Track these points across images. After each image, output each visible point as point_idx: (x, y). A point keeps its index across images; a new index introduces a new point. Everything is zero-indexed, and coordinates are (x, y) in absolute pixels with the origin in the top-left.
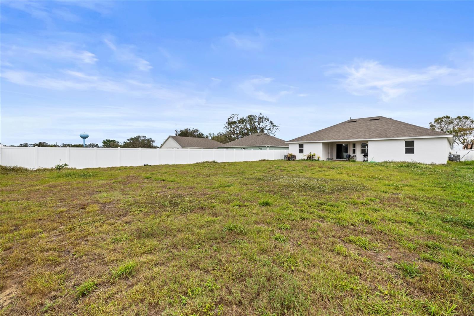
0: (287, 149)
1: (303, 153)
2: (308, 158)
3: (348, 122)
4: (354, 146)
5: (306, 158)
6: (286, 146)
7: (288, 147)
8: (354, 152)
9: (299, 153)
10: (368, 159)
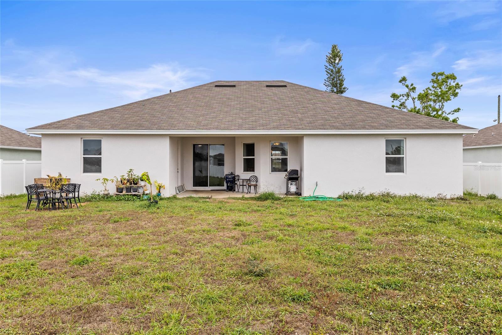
0: (35, 155)
1: (100, 171)
2: (120, 190)
3: (216, 86)
4: (250, 149)
5: (113, 191)
6: (20, 145)
7: (40, 152)
8: (249, 165)
9: (85, 171)
10: (299, 187)
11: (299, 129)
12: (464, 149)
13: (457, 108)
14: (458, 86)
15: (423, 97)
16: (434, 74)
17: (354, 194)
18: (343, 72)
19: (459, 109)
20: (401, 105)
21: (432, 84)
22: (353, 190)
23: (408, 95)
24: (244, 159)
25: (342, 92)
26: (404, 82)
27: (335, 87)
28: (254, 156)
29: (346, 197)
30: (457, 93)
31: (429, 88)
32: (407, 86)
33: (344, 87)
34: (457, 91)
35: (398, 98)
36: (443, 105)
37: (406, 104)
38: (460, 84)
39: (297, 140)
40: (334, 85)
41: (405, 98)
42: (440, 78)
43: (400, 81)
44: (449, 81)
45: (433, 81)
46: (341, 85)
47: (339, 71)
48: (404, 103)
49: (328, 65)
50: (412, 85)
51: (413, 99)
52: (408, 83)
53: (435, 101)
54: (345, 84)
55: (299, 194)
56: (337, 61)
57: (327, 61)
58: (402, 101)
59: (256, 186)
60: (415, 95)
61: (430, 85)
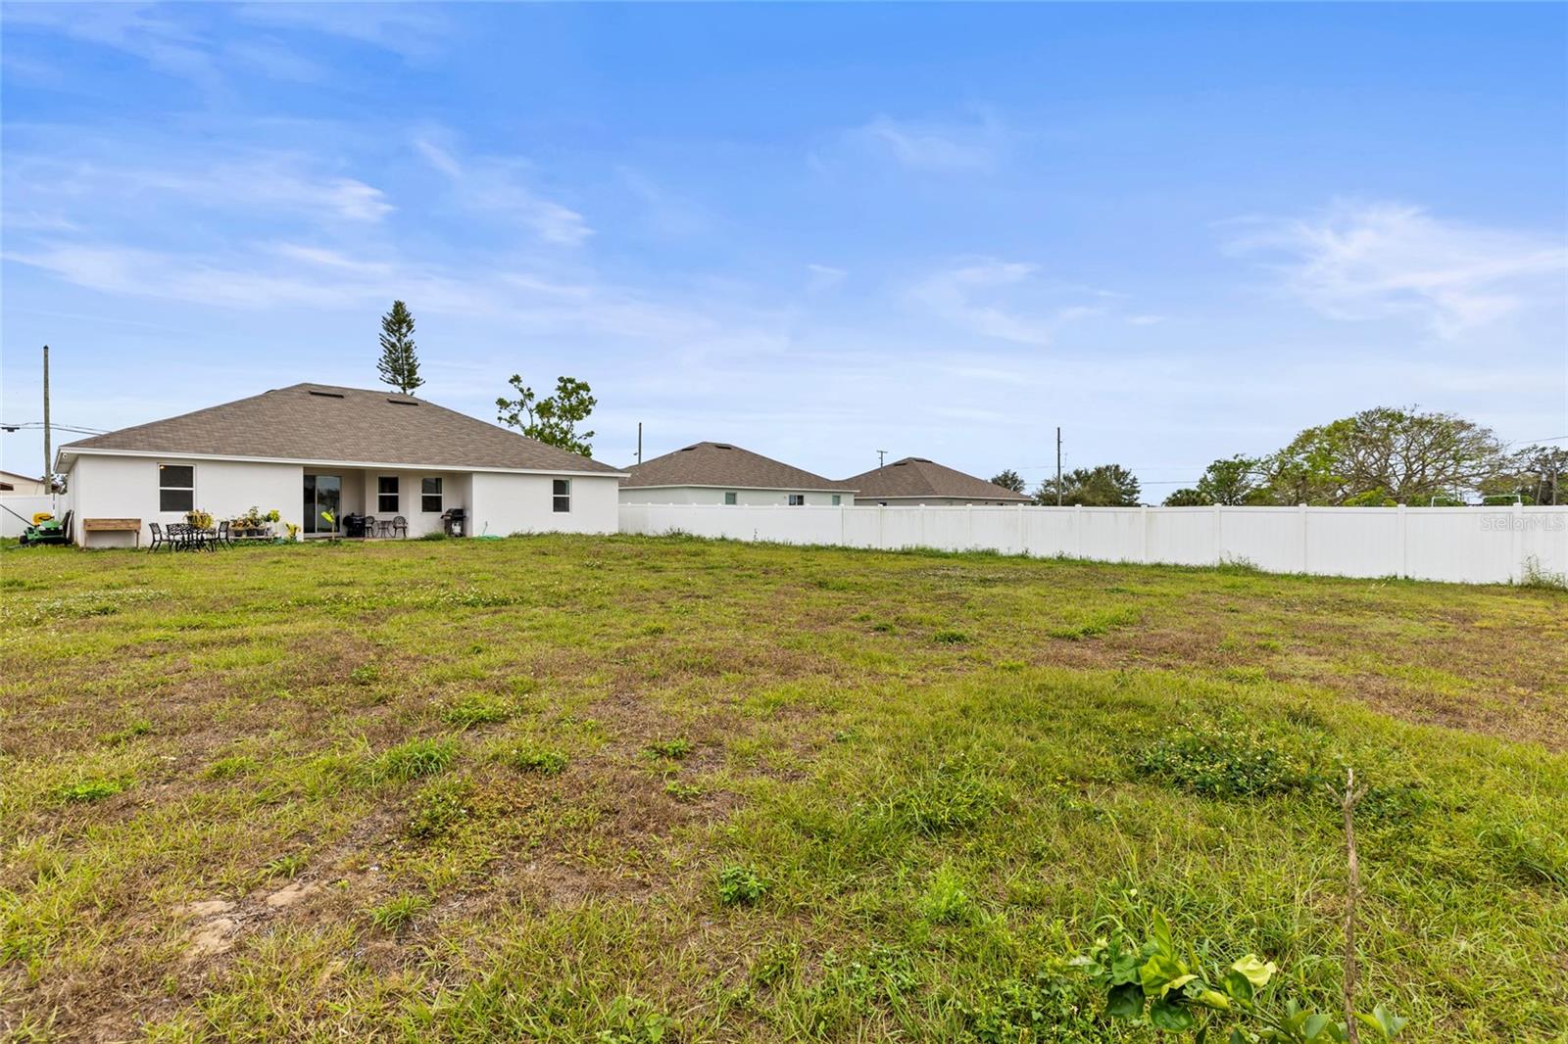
11: (469, 465)
12: (620, 490)
13: (589, 431)
14: (591, 401)
15: (544, 409)
16: (561, 379)
17: (524, 533)
18: (416, 353)
19: (592, 433)
20: (511, 417)
21: (558, 393)
22: (523, 529)
23: (522, 404)
24: (380, 497)
25: (413, 386)
26: (516, 383)
27: (400, 375)
28: (397, 492)
29: (516, 535)
30: (590, 410)
31: (552, 398)
32: (522, 390)
33: (416, 377)
34: (590, 407)
35: (508, 406)
36: (572, 425)
37: (520, 418)
38: (594, 399)
39: (462, 479)
40: (397, 371)
41: (519, 407)
42: (569, 386)
43: (511, 381)
44: (581, 392)
45: (559, 388)
46: (412, 371)
47: (408, 349)
48: (516, 415)
49: (385, 333)
50: (529, 389)
51: (531, 411)
52: (524, 385)
53: (560, 417)
54: (419, 373)
55: (462, 535)
56: (404, 330)
57: (384, 328)
58: (513, 412)
59: (404, 528)
60: (532, 404)
61: (556, 394)
